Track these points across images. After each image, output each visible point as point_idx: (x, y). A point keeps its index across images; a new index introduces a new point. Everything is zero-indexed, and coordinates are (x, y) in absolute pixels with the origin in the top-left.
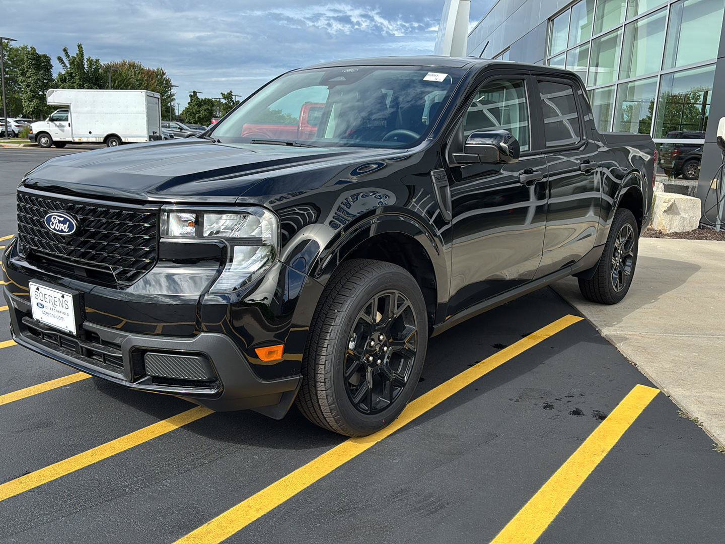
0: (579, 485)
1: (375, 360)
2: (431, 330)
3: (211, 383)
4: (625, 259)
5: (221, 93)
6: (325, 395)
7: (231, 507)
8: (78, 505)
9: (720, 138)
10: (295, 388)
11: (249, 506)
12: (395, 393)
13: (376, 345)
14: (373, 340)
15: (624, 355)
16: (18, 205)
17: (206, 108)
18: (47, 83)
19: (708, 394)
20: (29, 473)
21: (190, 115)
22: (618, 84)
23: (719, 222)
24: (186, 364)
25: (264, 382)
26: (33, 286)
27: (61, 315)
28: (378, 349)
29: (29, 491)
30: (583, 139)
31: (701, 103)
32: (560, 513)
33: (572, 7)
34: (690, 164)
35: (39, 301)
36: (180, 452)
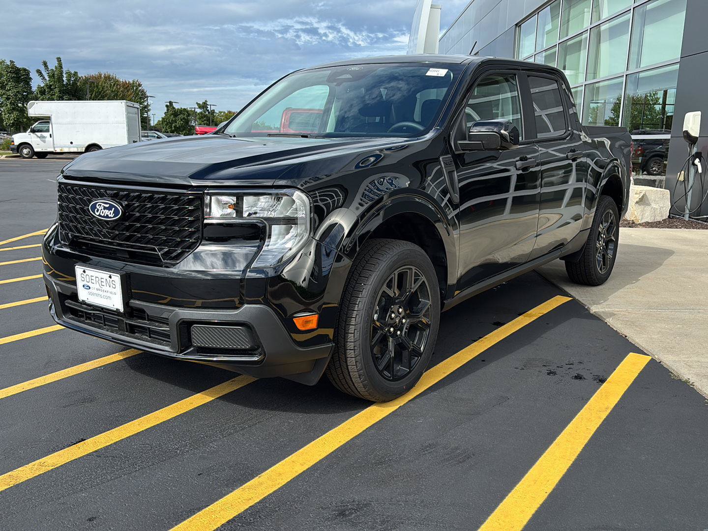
0: (590, 436)
1: (395, 331)
2: (443, 305)
3: (253, 351)
4: (607, 243)
5: (197, 103)
6: (354, 362)
7: (277, 463)
8: (136, 465)
9: (686, 132)
10: (327, 355)
11: (293, 462)
12: (413, 362)
13: (396, 317)
14: (393, 312)
15: (614, 329)
16: (60, 196)
17: (183, 117)
18: (27, 95)
19: (696, 359)
20: (85, 440)
21: (167, 125)
22: (585, 85)
23: (687, 212)
24: (230, 334)
25: (301, 349)
26: (79, 270)
27: (108, 294)
28: (397, 321)
29: (88, 455)
30: (569, 130)
31: (661, 103)
32: (576, 460)
33: (538, 13)
34: (653, 160)
35: (85, 283)
36: (220, 419)
